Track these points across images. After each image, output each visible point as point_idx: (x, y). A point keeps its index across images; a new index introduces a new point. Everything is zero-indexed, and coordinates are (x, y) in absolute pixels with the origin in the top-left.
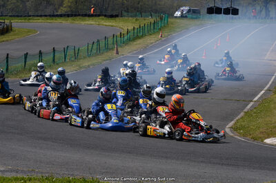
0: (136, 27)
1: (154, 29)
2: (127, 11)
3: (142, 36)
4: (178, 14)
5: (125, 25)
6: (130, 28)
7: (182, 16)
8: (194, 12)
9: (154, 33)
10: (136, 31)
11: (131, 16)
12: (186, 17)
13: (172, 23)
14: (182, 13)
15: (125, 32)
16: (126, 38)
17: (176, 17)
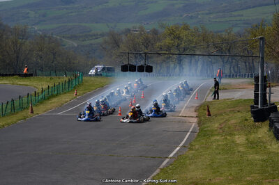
0: (51, 86)
1: (69, 87)
2: (41, 70)
3: (57, 95)
4: (92, 72)
5: (39, 84)
6: (45, 87)
7: (97, 74)
8: (109, 69)
9: (69, 92)
10: (50, 90)
11: (46, 75)
12: (101, 75)
13: (87, 82)
14: (96, 71)
15: (40, 91)
16: (40, 97)
17: (90, 75)
